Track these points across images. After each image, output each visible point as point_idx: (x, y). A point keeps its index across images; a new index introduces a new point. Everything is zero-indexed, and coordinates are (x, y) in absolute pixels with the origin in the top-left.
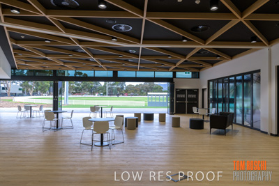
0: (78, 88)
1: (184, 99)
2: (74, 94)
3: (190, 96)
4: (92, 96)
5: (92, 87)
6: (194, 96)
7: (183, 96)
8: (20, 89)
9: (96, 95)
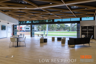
0: (58, 28)
1: (86, 31)
2: (57, 30)
3: (89, 30)
4: (65, 31)
5: (64, 27)
6: (92, 30)
7: (86, 30)
8: (37, 29)
9: (66, 31)
